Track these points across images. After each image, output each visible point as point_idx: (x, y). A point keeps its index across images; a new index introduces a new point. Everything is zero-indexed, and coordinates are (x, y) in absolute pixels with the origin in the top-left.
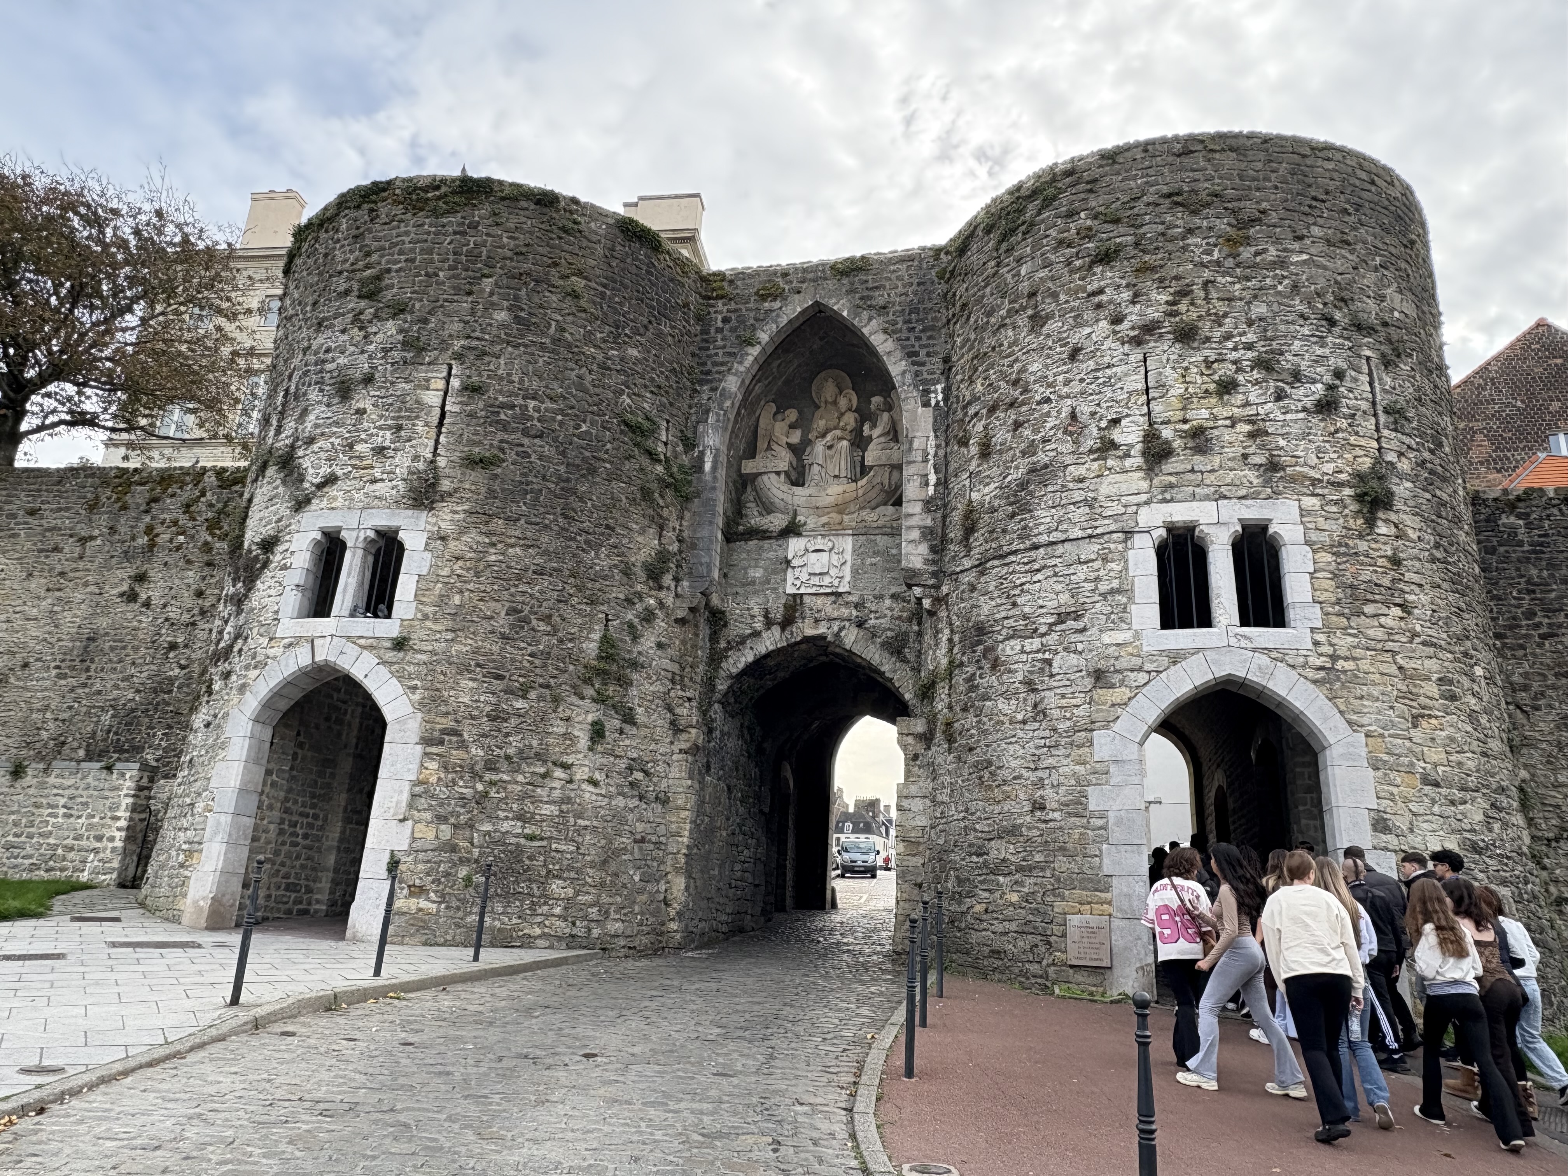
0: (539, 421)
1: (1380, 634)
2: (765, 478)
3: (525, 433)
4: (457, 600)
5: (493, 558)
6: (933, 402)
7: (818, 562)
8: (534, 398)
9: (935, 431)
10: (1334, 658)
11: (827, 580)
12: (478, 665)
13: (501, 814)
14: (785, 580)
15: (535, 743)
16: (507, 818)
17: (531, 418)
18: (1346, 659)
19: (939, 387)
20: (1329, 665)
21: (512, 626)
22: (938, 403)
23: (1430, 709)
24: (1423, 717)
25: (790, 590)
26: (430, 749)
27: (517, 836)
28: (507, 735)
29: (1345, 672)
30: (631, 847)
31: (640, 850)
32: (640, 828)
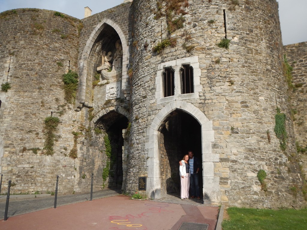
0: (31, 66)
1: (221, 91)
2: (102, 71)
3: (28, 70)
4: (12, 113)
5: (20, 102)
6: (129, 44)
7: (112, 91)
8: (30, 61)
10: (205, 100)
11: (114, 95)
12: (18, 128)
13: (24, 163)
14: (105, 97)
15: (32, 145)
16: (25, 164)
17: (29, 66)
18: (209, 100)
19: (131, 40)
20: (203, 102)
21: (26, 117)
22: (131, 44)
23: (237, 111)
24: (234, 113)
25: (107, 99)
26: (6, 149)
27: (28, 168)
28: (25, 144)
29: (208, 103)
30: (61, 168)
31: (65, 169)
32: (65, 163)
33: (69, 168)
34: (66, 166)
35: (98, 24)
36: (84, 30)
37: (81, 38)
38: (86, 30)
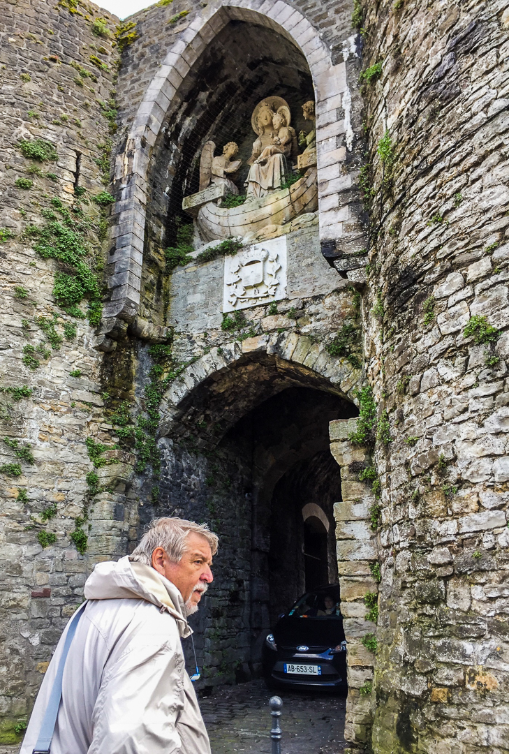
2: (204, 209)
6: (346, 56)
7: (252, 274)
9: (350, 85)
11: (262, 290)
14: (221, 301)
19: (352, 39)
22: (351, 55)
25: (227, 308)
30: (26, 603)
31: (41, 605)
32: (42, 579)
33: (61, 601)
34: (46, 594)
35: (194, 16)
36: (137, 50)
37: (124, 79)
38: (144, 47)
